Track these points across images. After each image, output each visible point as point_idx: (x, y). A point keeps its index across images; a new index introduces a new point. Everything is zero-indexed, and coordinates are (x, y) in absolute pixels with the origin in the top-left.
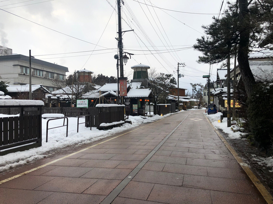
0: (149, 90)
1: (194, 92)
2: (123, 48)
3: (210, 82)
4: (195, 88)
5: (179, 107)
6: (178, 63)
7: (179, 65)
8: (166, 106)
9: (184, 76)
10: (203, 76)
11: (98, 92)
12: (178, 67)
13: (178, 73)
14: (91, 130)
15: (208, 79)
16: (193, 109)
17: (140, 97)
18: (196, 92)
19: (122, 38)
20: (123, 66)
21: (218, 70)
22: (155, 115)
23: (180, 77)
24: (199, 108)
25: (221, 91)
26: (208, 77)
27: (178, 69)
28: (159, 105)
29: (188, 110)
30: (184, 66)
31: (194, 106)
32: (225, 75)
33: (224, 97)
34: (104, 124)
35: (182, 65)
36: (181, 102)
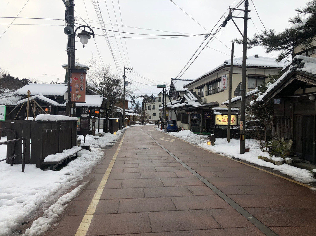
0: (101, 97)
1: (133, 105)
2: (75, 20)
3: (166, 93)
4: (134, 101)
5: (124, 123)
6: (125, 67)
7: (126, 69)
8: (117, 121)
9: (131, 84)
10: (158, 85)
11: (16, 95)
12: (125, 72)
13: (124, 80)
14: (23, 171)
15: (163, 89)
16: (136, 125)
17: (92, 106)
18: (135, 105)
19: (74, 3)
20: (74, 51)
21: (172, 79)
22: (106, 133)
23: (127, 85)
24: (143, 124)
25: (186, 104)
26: (163, 87)
27: (125, 74)
28: (112, 120)
29: (131, 126)
30: (131, 72)
31: (137, 121)
32: (183, 86)
33: (215, 111)
34: (55, 158)
35: (128, 71)
36: (127, 116)
